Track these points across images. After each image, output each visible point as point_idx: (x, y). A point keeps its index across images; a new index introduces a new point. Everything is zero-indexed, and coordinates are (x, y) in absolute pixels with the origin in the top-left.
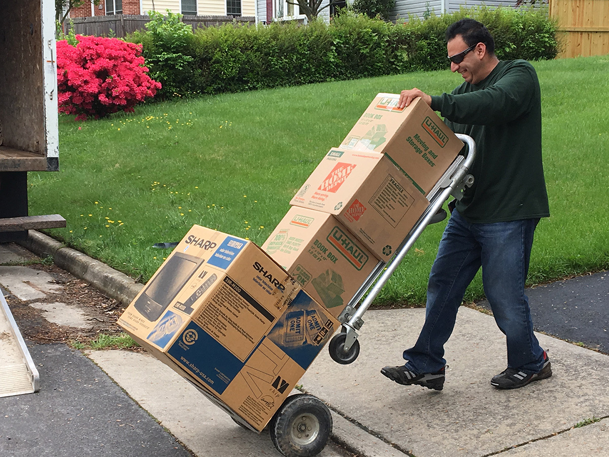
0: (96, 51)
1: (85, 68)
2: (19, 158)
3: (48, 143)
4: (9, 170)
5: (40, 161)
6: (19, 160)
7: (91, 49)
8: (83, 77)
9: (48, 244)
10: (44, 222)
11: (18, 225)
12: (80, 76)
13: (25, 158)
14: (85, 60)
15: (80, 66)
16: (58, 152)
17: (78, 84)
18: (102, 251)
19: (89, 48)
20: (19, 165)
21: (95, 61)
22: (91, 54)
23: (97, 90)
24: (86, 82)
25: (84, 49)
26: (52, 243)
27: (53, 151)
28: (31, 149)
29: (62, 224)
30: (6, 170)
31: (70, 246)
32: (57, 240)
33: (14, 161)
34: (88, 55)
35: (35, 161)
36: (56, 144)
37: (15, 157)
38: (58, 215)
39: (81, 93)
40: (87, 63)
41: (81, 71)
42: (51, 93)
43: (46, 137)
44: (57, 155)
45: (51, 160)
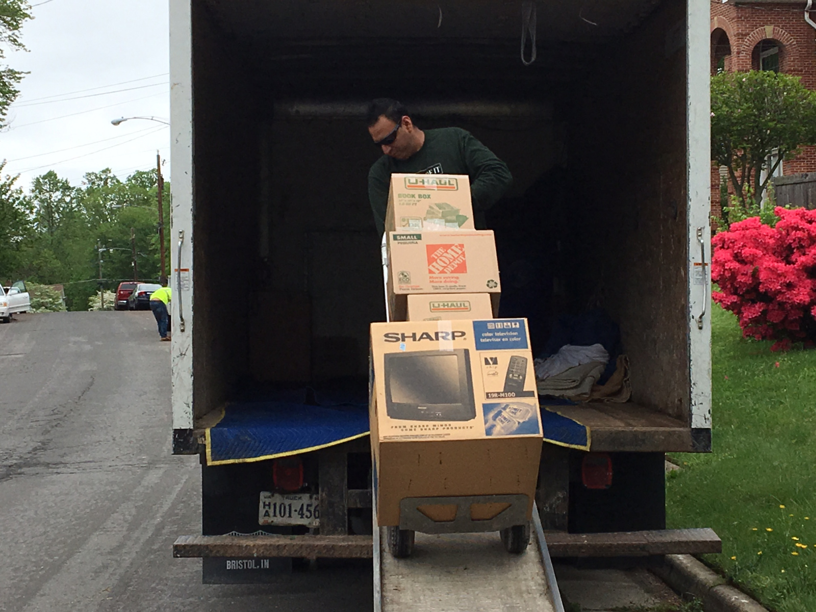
0: (809, 234)
1: (789, 262)
2: (644, 429)
3: (693, 403)
4: (628, 449)
5: (680, 435)
6: (644, 433)
7: (800, 230)
8: (785, 277)
9: (695, 576)
10: (682, 542)
11: (638, 546)
12: (779, 275)
13: (654, 429)
14: (790, 249)
15: (780, 259)
16: (711, 419)
17: (776, 289)
18: (784, 599)
19: (797, 229)
20: (643, 441)
21: (807, 250)
22: (799, 238)
23: (807, 299)
24: (790, 286)
25: (788, 231)
26: (704, 575)
27: (701, 417)
28: (670, 411)
29: (714, 547)
30: (622, 449)
31: (732, 583)
32: (713, 570)
33: (635, 434)
34: (794, 240)
35: (670, 434)
36: (707, 406)
37: (639, 427)
38: (709, 530)
39: (781, 304)
40: (793, 253)
41: (782, 267)
42: (701, 317)
43: (691, 392)
44: (708, 425)
45: (699, 431)
